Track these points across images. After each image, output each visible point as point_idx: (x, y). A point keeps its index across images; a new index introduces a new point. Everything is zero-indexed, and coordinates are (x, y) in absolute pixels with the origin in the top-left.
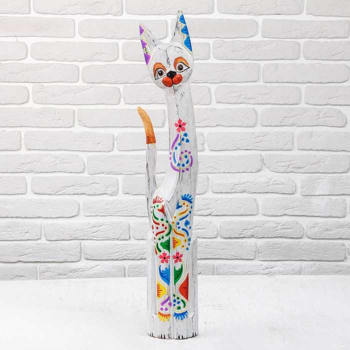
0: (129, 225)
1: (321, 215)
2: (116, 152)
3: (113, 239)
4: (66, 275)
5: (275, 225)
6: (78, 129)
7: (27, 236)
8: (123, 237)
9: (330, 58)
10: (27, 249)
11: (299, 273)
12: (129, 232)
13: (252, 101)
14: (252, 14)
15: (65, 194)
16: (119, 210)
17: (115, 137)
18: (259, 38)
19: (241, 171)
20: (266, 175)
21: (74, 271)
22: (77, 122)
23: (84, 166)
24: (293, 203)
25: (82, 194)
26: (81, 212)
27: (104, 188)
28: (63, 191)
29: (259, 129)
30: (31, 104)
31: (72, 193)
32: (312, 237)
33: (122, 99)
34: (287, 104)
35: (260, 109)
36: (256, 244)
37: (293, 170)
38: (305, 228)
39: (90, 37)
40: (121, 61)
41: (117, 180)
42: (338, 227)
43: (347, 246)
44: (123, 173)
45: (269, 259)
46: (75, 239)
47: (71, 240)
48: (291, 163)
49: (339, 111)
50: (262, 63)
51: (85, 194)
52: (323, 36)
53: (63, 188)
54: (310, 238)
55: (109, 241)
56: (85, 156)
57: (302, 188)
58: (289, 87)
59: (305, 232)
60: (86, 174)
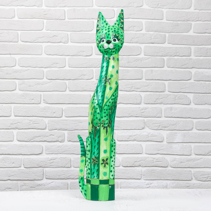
0: (71, 159)
1: (178, 154)
2: (64, 118)
3: (62, 167)
4: (35, 187)
5: (152, 159)
6: (43, 105)
7: (13, 165)
8: (67, 166)
9: (181, 67)
10: (13, 172)
11: (166, 187)
12: (71, 163)
13: (139, 90)
14: (138, 43)
15: (35, 141)
16: (65, 150)
17: (63, 110)
18: (142, 56)
19: (133, 128)
20: (147, 131)
21: (40, 185)
22: (42, 101)
23: (46, 125)
24: (162, 147)
25: (45, 141)
26: (44, 151)
27: (57, 138)
28: (34, 140)
29: (143, 106)
30: (17, 91)
31: (39, 141)
32: (173, 167)
33: (67, 88)
34: (158, 92)
35: (143, 94)
36: (142, 170)
37: (162, 128)
38: (169, 161)
39: (50, 55)
40: (67, 68)
41: (64, 134)
42: (187, 161)
43: (193, 172)
44: (68, 129)
45: (149, 179)
46: (40, 167)
47: (38, 167)
48: (161, 124)
49: (187, 96)
50: (144, 70)
51: (46, 141)
52: (177, 55)
53: (34, 138)
54: (172, 167)
55: (59, 168)
56: (46, 120)
57: (167, 138)
58: (159, 83)
59: (169, 164)
60: (47, 130)
